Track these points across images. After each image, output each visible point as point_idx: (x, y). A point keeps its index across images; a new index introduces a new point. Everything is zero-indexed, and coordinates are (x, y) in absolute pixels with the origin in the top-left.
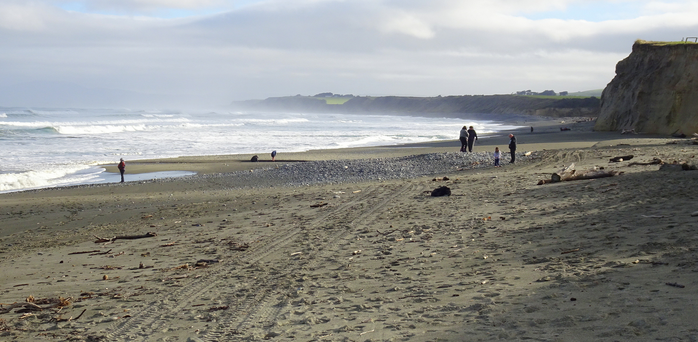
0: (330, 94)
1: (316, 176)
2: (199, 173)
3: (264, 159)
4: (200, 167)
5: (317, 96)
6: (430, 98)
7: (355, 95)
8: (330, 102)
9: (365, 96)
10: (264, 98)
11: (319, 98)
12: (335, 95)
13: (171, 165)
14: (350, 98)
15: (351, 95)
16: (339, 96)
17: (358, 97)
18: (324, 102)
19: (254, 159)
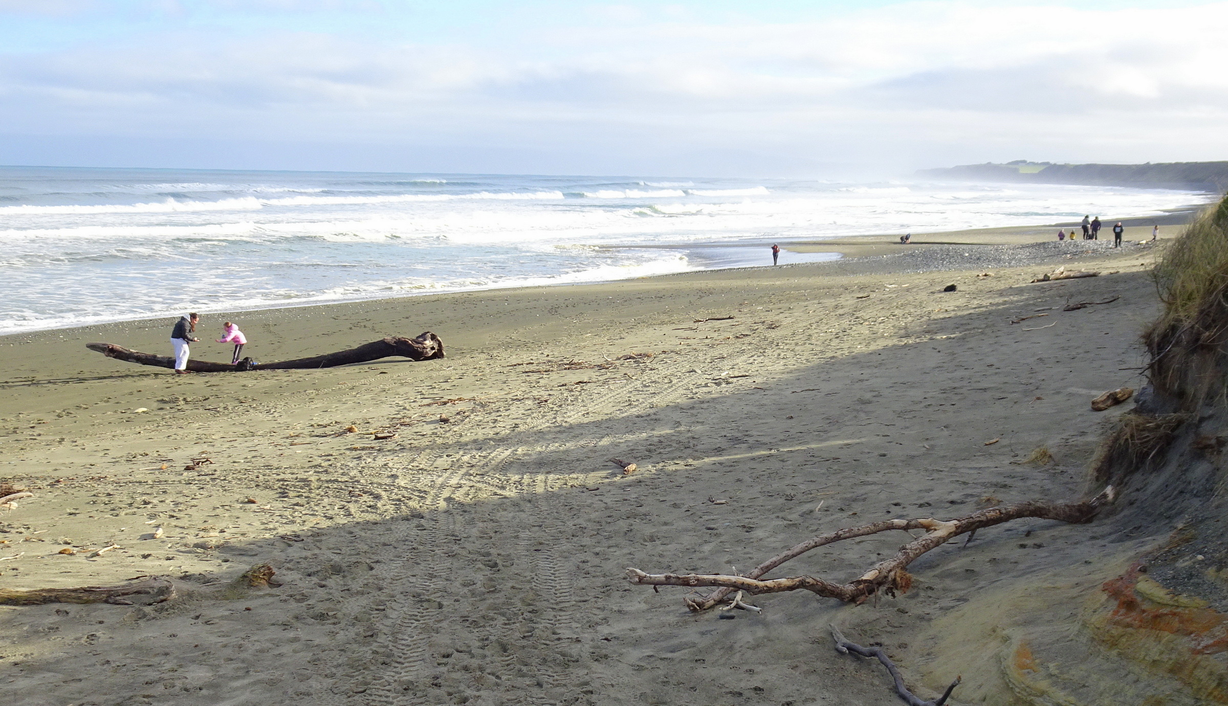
0: (1024, 162)
1: (936, 263)
2: (845, 255)
3: (916, 241)
4: (847, 249)
5: (1009, 163)
6: (1136, 165)
7: (1052, 162)
8: (1023, 170)
9: (1063, 163)
10: (952, 166)
11: (1011, 166)
12: (1030, 163)
13: (822, 247)
14: (1044, 167)
15: (1047, 163)
16: (1033, 164)
17: (1055, 164)
18: (1016, 170)
19: (904, 239)
